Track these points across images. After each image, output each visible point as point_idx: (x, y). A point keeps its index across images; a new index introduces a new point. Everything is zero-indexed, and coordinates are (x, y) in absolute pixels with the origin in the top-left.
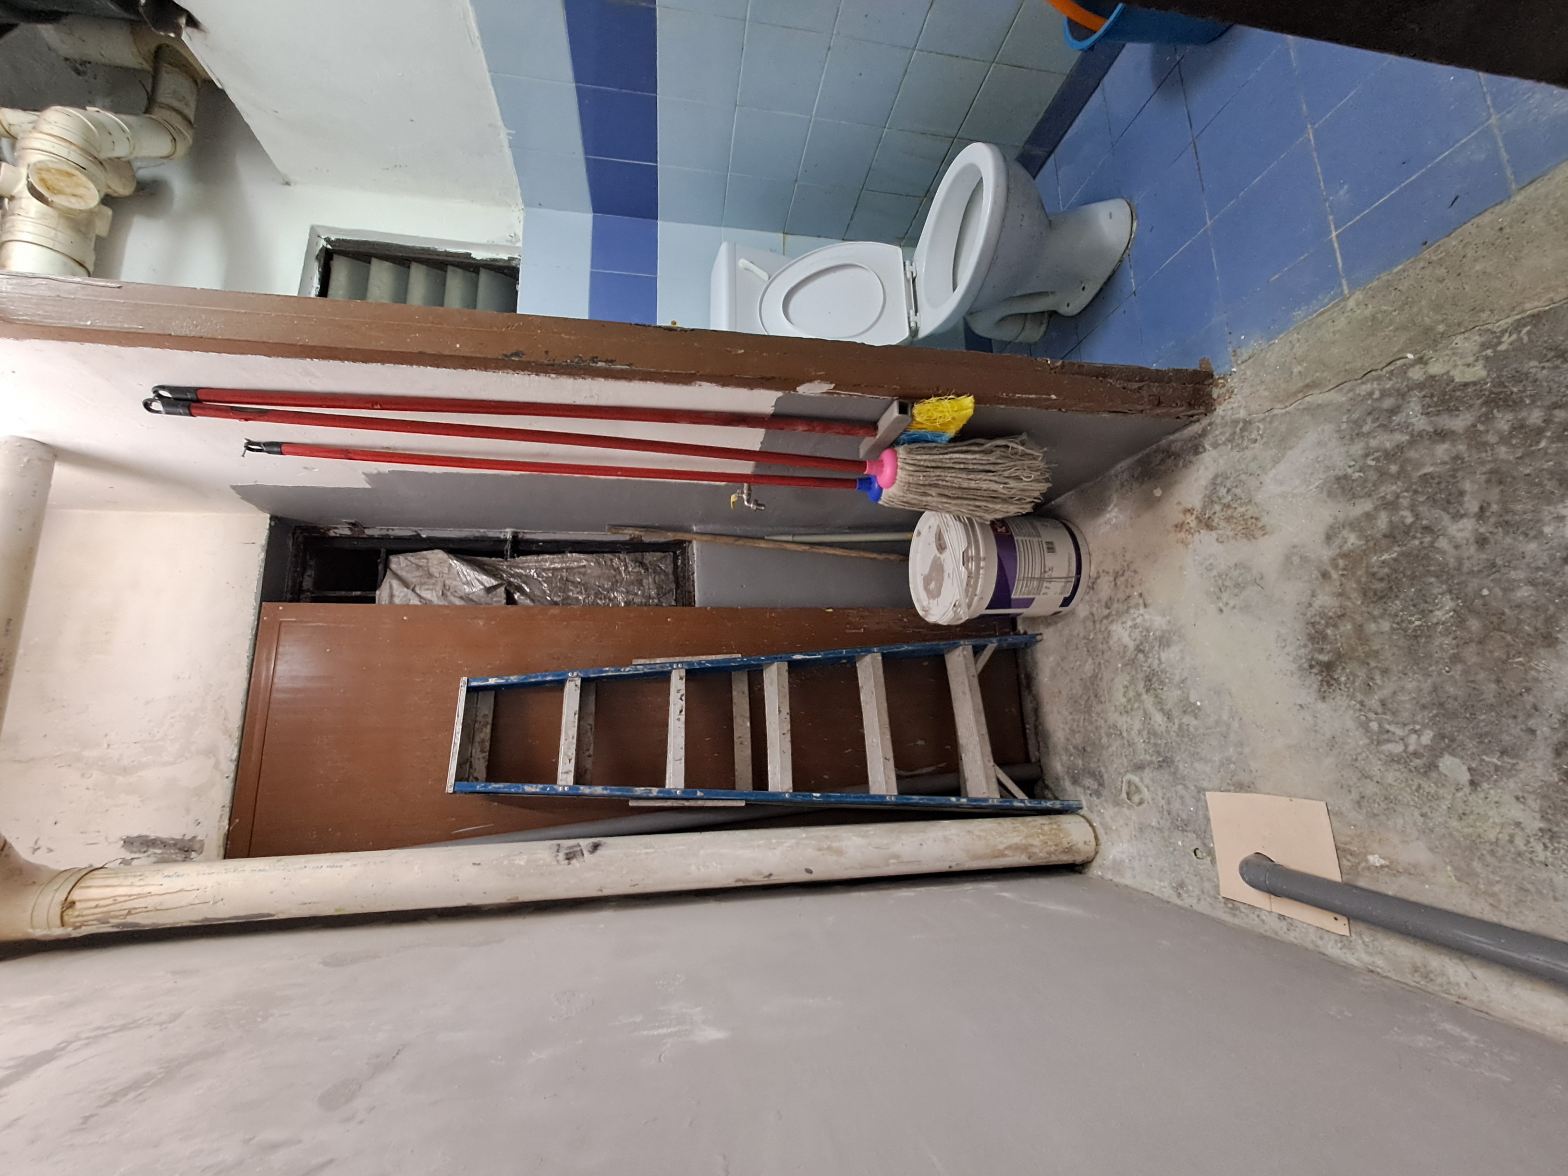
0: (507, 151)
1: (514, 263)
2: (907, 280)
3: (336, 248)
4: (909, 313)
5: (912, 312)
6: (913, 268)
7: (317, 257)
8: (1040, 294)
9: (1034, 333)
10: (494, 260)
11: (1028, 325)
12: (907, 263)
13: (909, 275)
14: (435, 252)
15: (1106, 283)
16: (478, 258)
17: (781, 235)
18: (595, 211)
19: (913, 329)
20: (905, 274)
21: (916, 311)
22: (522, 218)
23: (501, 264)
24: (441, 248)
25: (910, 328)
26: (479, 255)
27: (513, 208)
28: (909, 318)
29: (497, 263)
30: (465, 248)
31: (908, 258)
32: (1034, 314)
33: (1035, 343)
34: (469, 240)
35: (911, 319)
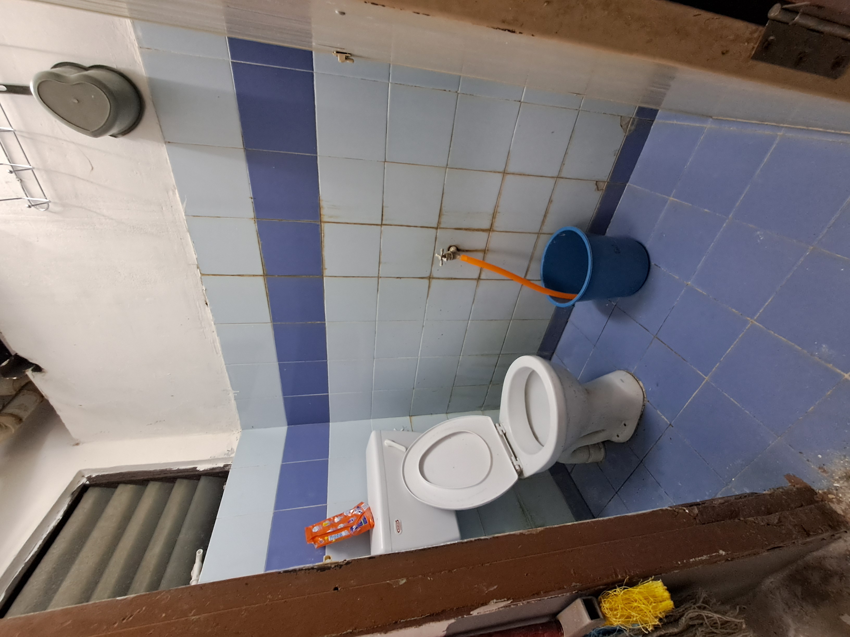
0: (233, 402)
1: (226, 469)
2: (501, 436)
3: (92, 483)
4: (511, 460)
5: (513, 458)
6: (501, 428)
7: (73, 494)
8: (597, 432)
9: (599, 456)
10: (213, 469)
11: (592, 451)
12: (497, 425)
13: (501, 433)
14: (171, 471)
15: (640, 420)
16: (201, 470)
17: (408, 417)
18: (289, 424)
19: (519, 470)
20: (498, 432)
21: (516, 457)
22: (239, 438)
23: (217, 471)
24: (175, 468)
25: (516, 471)
26: (201, 468)
27: (234, 432)
28: (512, 463)
29: (214, 471)
30: (194, 465)
31: (496, 421)
32: (594, 445)
33: (601, 462)
34: (197, 459)
35: (515, 464)
